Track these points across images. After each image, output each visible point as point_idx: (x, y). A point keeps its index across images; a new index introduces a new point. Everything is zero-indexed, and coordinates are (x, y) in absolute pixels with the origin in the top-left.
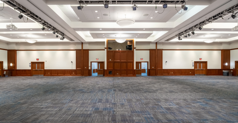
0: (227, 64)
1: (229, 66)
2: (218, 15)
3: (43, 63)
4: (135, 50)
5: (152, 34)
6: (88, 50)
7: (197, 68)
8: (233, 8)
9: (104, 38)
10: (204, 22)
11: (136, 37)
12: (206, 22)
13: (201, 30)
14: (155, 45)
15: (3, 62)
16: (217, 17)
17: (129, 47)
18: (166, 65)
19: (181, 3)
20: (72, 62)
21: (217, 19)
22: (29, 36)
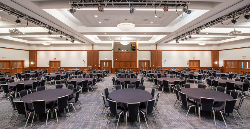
0: (216, 63)
1: (218, 64)
2: (217, 20)
3: (59, 62)
4: (138, 50)
5: (152, 37)
6: (97, 51)
7: (191, 66)
8: (234, 13)
9: (111, 41)
10: (201, 27)
11: (138, 40)
12: (204, 27)
13: (198, 34)
14: (155, 46)
15: (24, 61)
16: (216, 22)
17: (133, 48)
18: (165, 63)
19: (182, 6)
20: (84, 61)
21: (215, 24)
22: (44, 39)
